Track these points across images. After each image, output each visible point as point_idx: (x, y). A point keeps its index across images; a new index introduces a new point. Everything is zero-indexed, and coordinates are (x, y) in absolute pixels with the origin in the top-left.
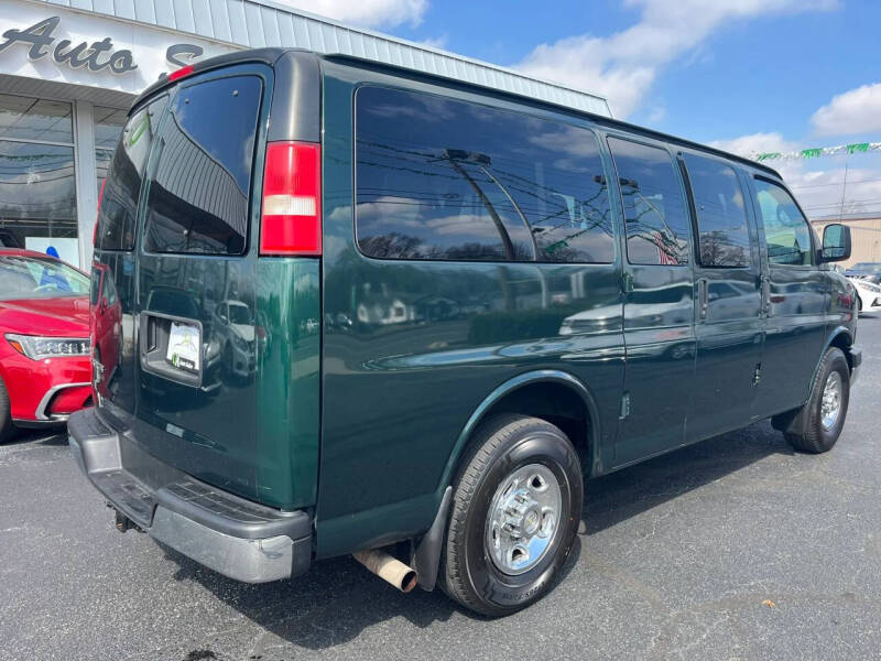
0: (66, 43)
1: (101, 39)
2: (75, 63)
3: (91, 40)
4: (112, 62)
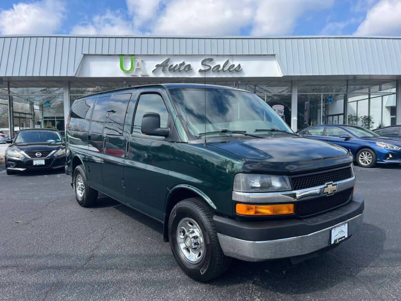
0: (172, 65)
1: (181, 62)
2: (174, 71)
3: (179, 63)
4: (185, 69)
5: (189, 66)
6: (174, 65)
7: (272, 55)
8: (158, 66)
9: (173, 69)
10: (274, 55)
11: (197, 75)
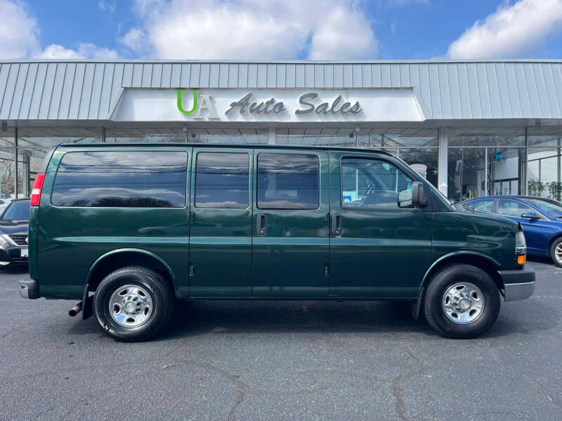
5: (281, 104)
6: (258, 104)
7: (408, 88)
8: (233, 105)
9: (256, 110)
10: (412, 88)
11: (293, 118)
